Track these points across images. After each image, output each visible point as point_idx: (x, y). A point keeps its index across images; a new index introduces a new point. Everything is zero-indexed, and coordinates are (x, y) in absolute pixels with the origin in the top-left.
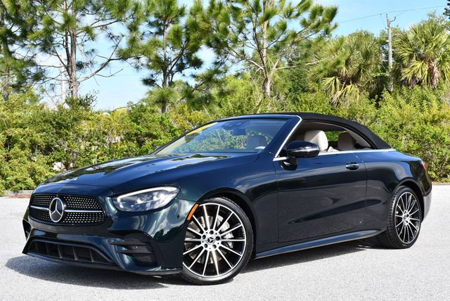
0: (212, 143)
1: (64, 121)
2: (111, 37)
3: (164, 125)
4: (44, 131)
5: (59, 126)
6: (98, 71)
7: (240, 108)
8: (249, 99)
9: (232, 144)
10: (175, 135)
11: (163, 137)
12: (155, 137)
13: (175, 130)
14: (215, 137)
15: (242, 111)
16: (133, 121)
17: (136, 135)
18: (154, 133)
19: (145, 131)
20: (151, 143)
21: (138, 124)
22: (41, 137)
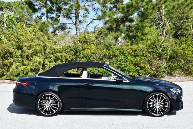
0: (142, 59)
1: (79, 50)
2: (94, 9)
3: (120, 51)
4: (70, 54)
5: (77, 52)
6: (88, 25)
7: (154, 44)
8: (158, 40)
9: (150, 59)
10: (125, 55)
11: (120, 56)
12: (117, 56)
13: (125, 53)
14: (143, 56)
15: (155, 45)
16: (106, 49)
17: (108, 55)
18: (116, 55)
19: (112, 54)
20: (115, 59)
21: (109, 50)
22: (69, 57)
